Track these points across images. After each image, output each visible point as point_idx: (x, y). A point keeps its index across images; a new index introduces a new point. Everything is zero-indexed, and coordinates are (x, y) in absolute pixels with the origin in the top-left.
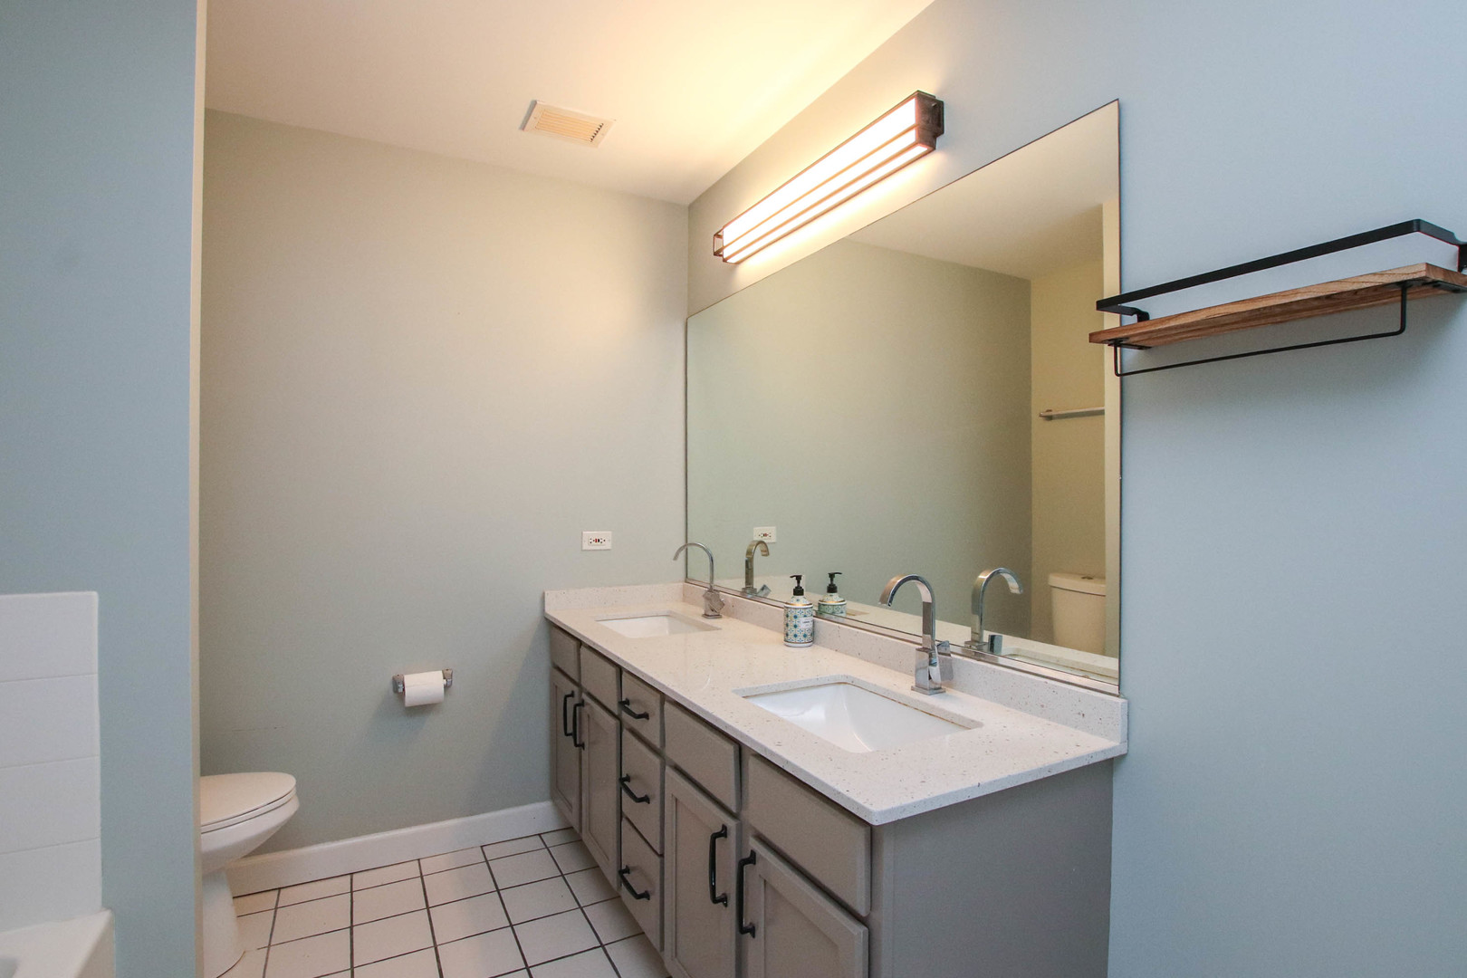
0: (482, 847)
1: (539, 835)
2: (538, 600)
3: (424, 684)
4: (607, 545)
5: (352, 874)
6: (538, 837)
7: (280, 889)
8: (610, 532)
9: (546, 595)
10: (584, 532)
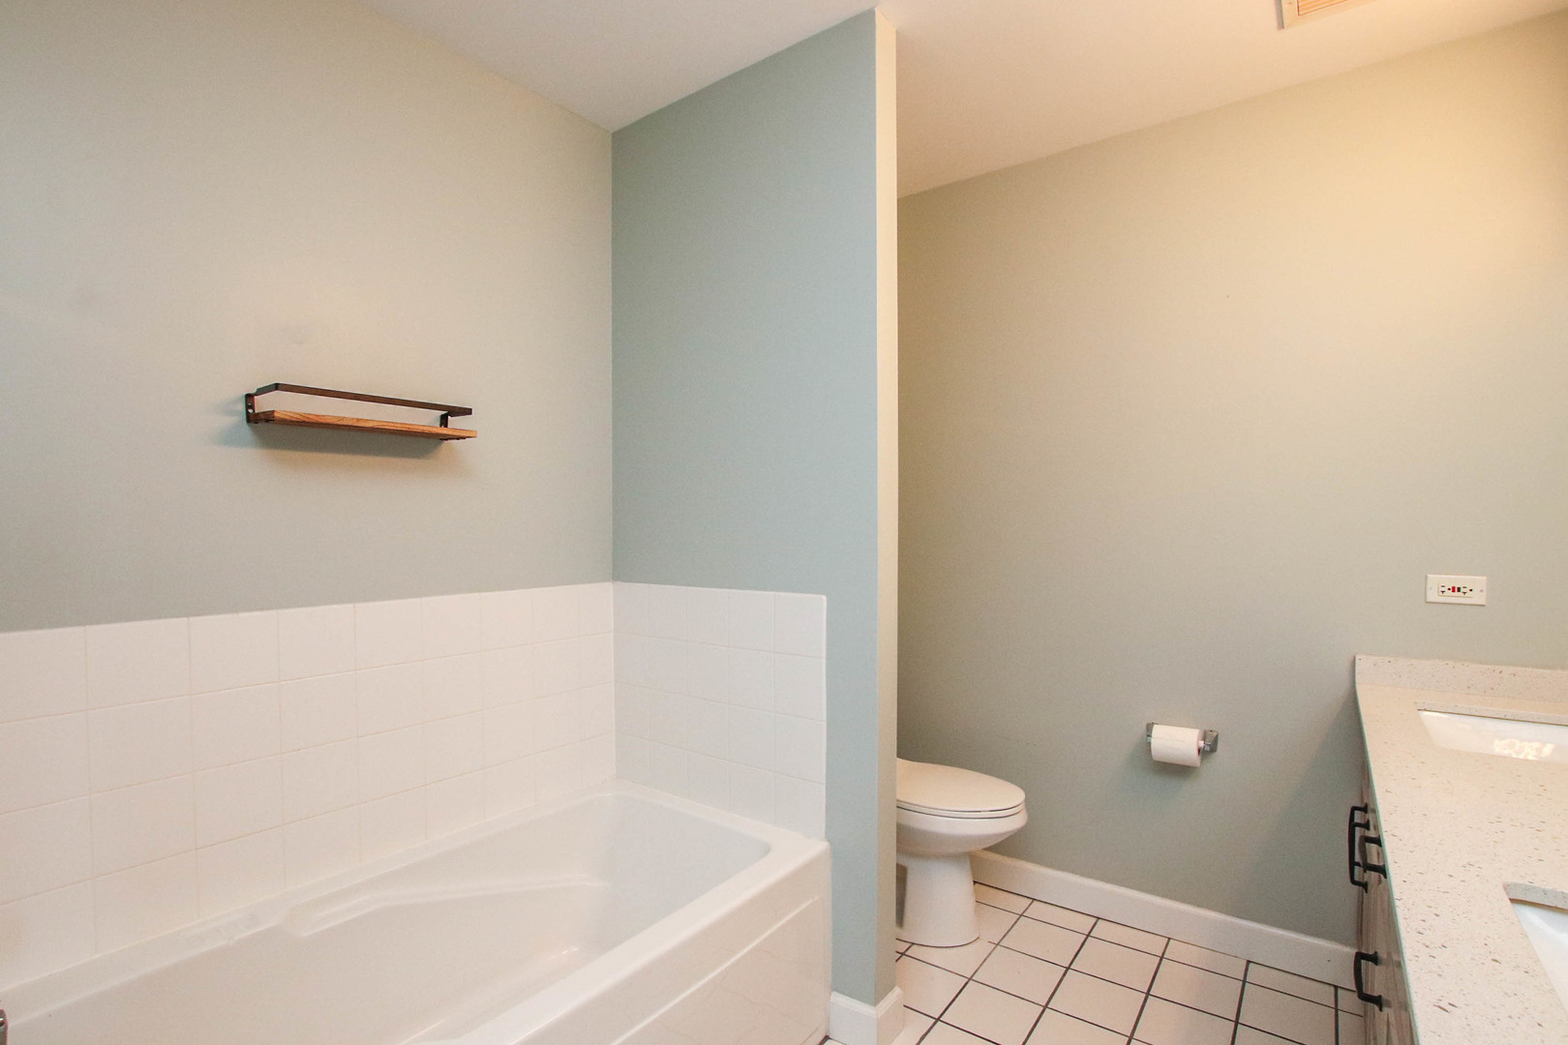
0: (1249, 962)
1: (1336, 988)
2: (1347, 665)
3: (1176, 740)
4: (1478, 598)
5: (1099, 918)
6: (1332, 989)
7: (1034, 899)
8: (1484, 578)
9: (1357, 661)
10: (1429, 576)
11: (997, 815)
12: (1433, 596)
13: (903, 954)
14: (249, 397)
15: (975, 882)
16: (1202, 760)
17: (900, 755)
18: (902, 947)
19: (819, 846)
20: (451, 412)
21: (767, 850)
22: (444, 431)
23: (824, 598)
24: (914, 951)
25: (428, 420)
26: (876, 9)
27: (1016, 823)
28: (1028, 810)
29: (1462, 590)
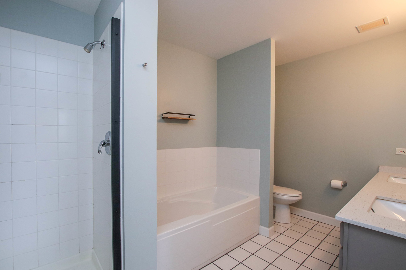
2: (377, 168)
5: (319, 222)
7: (304, 217)
9: (379, 167)
10: (396, 148)
11: (295, 196)
12: (397, 153)
13: (274, 223)
14: (162, 114)
15: (291, 213)
16: (343, 188)
17: (274, 184)
18: (275, 222)
19: (258, 197)
20: (190, 115)
21: (248, 197)
22: (189, 119)
23: (260, 150)
24: (277, 223)
25: (186, 117)
26: (271, 39)
27: (300, 198)
28: (302, 196)
29: (404, 152)
